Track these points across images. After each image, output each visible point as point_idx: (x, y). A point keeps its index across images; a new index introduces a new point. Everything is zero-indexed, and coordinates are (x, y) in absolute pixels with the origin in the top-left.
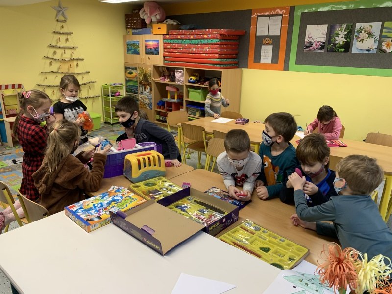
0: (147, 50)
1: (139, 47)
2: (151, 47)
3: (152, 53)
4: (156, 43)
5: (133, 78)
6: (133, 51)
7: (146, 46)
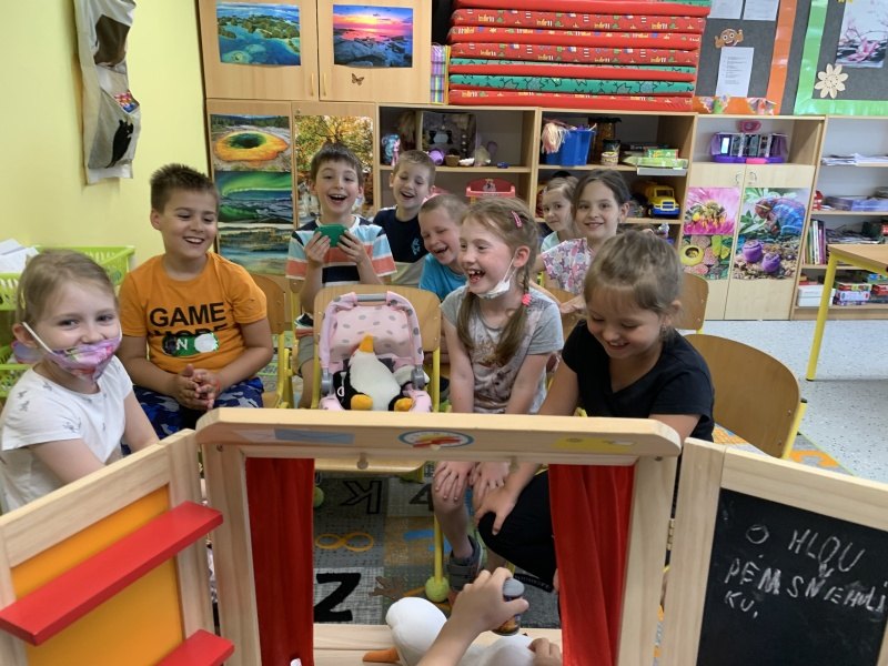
0: (346, 48)
1: (296, 34)
2: (371, 33)
3: (376, 61)
4: (395, 19)
5: (263, 161)
6: (257, 48)
7: (337, 31)
